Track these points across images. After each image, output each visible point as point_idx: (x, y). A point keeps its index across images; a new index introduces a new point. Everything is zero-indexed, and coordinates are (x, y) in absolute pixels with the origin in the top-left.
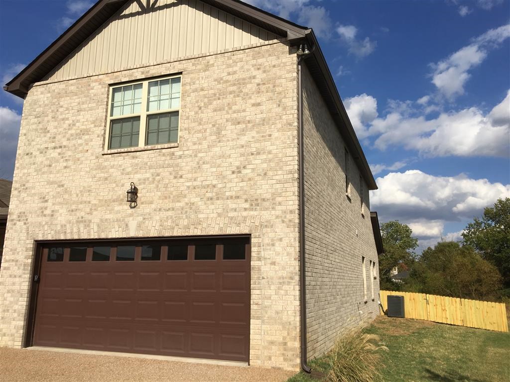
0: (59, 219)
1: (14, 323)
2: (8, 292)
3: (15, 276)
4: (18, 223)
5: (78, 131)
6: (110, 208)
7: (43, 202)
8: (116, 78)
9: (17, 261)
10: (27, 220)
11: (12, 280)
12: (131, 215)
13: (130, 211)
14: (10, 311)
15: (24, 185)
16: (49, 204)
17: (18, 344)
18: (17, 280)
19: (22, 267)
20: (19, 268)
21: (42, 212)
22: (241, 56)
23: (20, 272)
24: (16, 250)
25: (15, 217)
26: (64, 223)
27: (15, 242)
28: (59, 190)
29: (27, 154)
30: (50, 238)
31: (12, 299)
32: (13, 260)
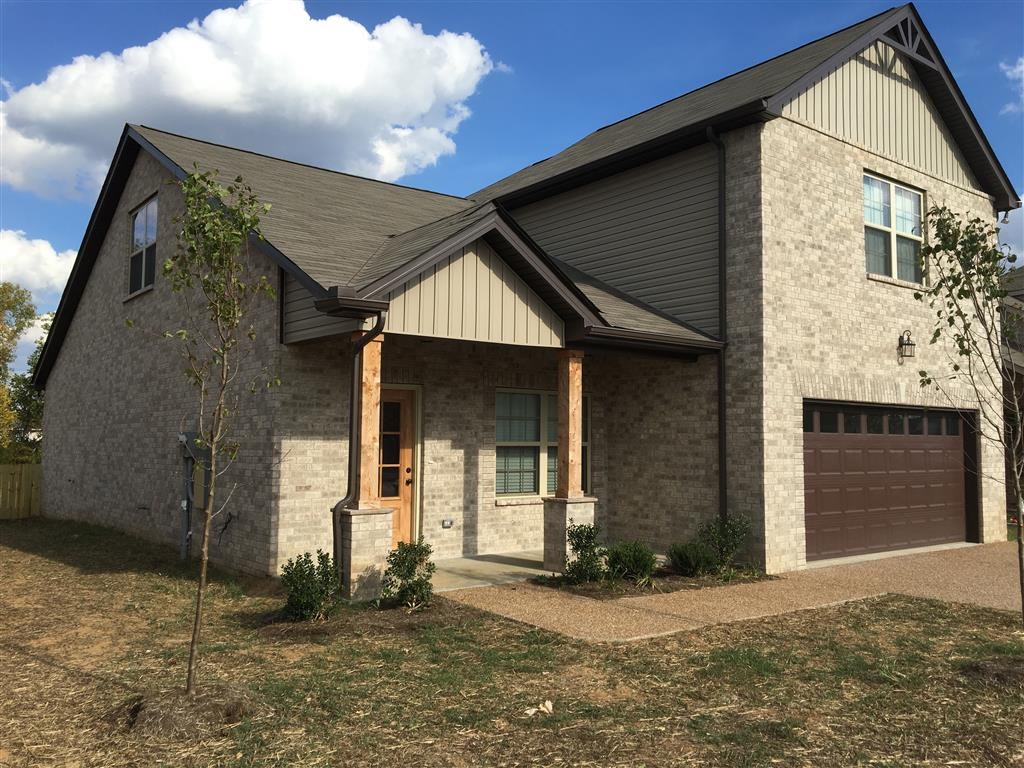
0: (830, 366)
1: (793, 531)
2: (780, 482)
3: (785, 456)
4: (779, 365)
5: (838, 229)
6: (880, 360)
7: (808, 335)
8: (872, 162)
9: (785, 430)
10: (791, 361)
11: (781, 461)
12: (899, 374)
13: (898, 368)
14: (786, 513)
15: (780, 300)
16: (816, 340)
17: (802, 564)
18: (788, 461)
19: (793, 442)
20: (789, 443)
21: (810, 352)
22: (966, 198)
23: (790, 449)
24: (781, 411)
25: (773, 354)
26: (836, 374)
27: (779, 398)
28: (826, 319)
29: (778, 243)
30: (822, 396)
31: (785, 494)
32: (779, 429)
